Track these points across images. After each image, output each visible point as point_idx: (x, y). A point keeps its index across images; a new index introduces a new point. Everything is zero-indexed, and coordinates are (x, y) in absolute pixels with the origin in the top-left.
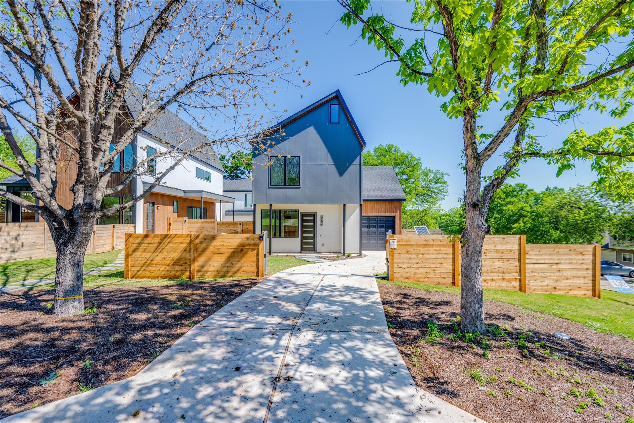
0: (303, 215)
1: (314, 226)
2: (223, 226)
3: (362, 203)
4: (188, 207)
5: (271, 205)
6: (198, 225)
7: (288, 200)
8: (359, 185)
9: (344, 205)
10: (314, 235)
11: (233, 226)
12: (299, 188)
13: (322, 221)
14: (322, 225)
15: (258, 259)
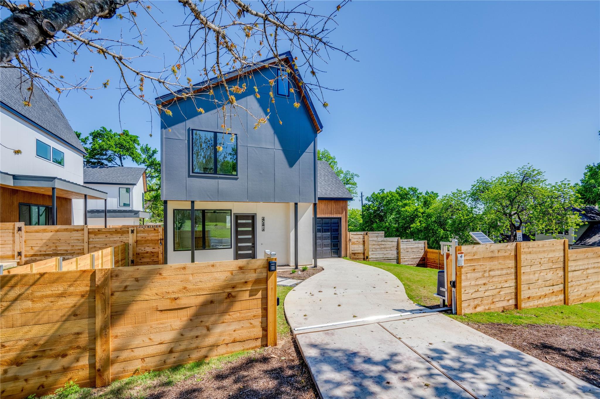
0: (238, 217)
1: (253, 232)
2: (99, 236)
3: (317, 202)
4: (20, 204)
5: (193, 202)
6: (49, 235)
7: (219, 196)
8: (313, 179)
9: (296, 204)
10: (254, 244)
11: (119, 235)
12: (237, 179)
13: (263, 225)
14: (263, 230)
15: (265, 309)
